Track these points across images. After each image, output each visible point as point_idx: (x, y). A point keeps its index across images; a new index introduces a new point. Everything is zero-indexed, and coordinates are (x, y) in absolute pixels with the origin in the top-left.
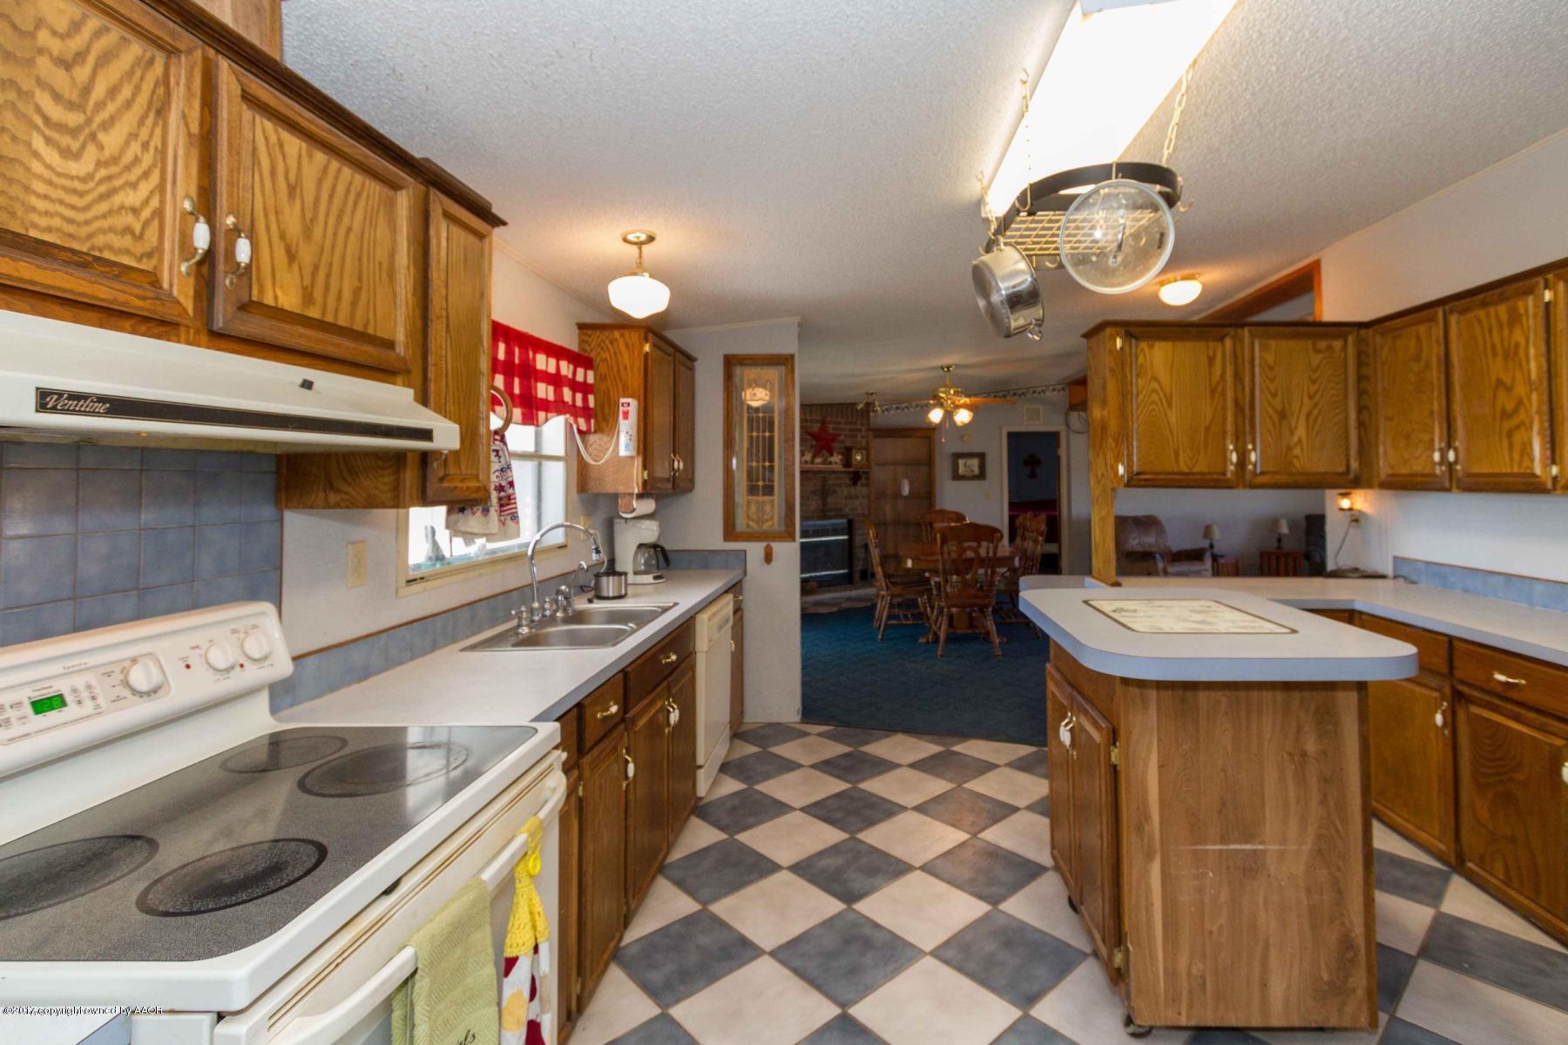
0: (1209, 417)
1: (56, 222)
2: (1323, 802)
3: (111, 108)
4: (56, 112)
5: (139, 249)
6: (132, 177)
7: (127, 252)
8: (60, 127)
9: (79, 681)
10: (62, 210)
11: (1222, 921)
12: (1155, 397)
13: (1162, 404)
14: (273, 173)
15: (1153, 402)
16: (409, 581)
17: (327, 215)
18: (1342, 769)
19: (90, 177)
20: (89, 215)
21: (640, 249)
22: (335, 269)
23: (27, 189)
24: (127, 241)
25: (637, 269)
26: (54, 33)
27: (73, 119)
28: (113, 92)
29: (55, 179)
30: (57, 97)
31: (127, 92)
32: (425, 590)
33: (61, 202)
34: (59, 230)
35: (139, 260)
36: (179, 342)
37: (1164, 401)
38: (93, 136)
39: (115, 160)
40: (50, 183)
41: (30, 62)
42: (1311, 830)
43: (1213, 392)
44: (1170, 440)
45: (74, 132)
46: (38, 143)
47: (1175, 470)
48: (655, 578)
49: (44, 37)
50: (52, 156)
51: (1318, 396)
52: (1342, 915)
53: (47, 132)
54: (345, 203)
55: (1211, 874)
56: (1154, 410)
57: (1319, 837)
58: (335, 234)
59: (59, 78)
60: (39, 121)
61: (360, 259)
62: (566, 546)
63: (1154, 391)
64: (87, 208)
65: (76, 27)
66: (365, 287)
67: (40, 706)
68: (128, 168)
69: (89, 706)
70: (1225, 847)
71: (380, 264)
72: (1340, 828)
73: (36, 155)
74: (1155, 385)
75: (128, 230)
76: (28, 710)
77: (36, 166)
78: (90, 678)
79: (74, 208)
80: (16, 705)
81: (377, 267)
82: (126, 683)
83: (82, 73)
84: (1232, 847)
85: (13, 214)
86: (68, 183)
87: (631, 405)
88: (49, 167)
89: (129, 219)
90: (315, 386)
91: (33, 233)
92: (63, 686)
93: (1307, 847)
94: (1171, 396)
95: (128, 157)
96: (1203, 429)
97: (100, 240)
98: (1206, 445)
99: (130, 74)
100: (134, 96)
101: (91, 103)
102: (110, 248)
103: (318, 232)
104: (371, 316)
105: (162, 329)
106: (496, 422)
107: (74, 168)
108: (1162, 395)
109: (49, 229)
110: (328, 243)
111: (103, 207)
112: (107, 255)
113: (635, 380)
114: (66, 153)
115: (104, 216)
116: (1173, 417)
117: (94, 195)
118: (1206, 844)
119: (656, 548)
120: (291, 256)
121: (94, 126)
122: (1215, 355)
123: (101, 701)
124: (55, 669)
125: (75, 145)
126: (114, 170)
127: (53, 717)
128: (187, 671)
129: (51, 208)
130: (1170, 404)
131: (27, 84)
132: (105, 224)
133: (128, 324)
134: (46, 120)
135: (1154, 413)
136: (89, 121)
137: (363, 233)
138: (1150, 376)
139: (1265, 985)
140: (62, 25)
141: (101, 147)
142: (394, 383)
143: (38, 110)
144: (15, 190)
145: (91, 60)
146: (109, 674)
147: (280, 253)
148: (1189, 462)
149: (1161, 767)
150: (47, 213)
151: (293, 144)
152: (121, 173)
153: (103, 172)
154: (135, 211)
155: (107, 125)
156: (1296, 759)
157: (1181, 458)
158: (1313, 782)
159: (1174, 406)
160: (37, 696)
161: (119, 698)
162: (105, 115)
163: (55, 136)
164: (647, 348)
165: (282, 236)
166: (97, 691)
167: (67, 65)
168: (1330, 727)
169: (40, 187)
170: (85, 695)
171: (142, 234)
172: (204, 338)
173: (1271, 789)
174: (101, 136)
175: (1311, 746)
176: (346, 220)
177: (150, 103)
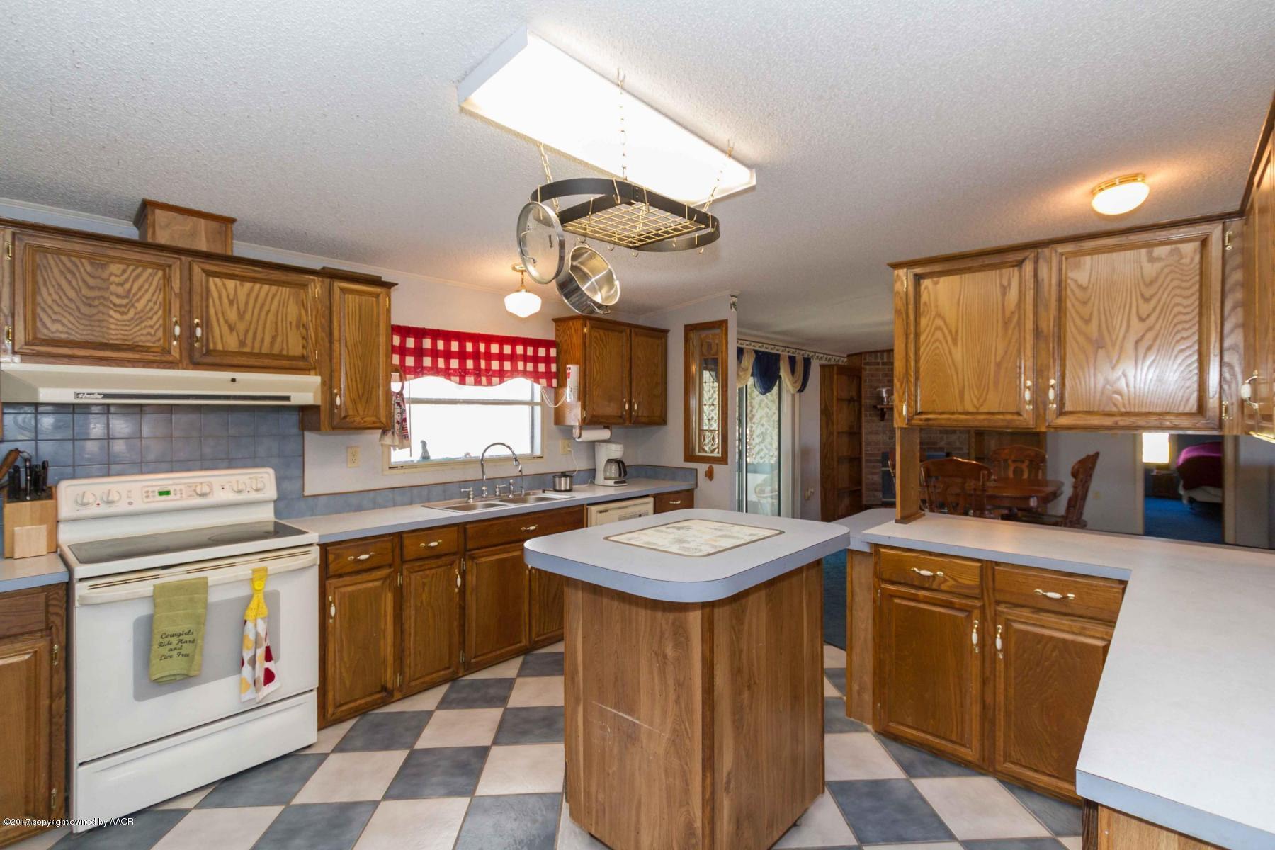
0: (1000, 352)
1: (120, 336)
2: (677, 701)
3: (140, 294)
4: (118, 301)
5: (154, 339)
6: (150, 315)
7: (149, 341)
8: (120, 306)
9: (178, 488)
10: (122, 332)
11: (614, 769)
12: (939, 335)
13: (947, 342)
14: (220, 298)
15: (937, 340)
16: (390, 468)
17: (254, 307)
18: (691, 679)
19: (132, 319)
20: (132, 332)
21: (522, 274)
22: (260, 329)
23: (109, 328)
24: (149, 337)
25: (521, 286)
26: (116, 276)
27: (125, 301)
28: (140, 289)
29: (119, 323)
30: (118, 296)
31: (146, 286)
32: (404, 473)
33: (122, 330)
34: (120, 339)
35: (154, 343)
36: (178, 369)
37: (949, 339)
38: (133, 305)
39: (142, 311)
40: (116, 324)
41: (108, 288)
42: (670, 720)
43: (1006, 324)
44: (955, 377)
45: (125, 306)
46: (112, 313)
47: (960, 410)
48: (615, 483)
49: (113, 279)
50: (117, 316)
51: (1153, 318)
52: (688, 803)
53: (115, 309)
54: (265, 300)
55: (609, 730)
56: (938, 348)
57: (674, 730)
58: (259, 315)
59: (120, 290)
60: (112, 306)
61: (276, 323)
62: (542, 457)
63: (939, 328)
64: (130, 330)
65: (124, 271)
66: (280, 333)
67: (161, 493)
68: (148, 312)
69: (178, 496)
70: (617, 713)
71: (291, 323)
72: (688, 728)
73: (111, 317)
74: (939, 322)
75: (149, 334)
76: (157, 494)
77: (111, 320)
78: (182, 487)
79: (126, 331)
80: (153, 492)
81: (288, 325)
82: (195, 491)
83: (127, 286)
84: (621, 714)
85: (104, 337)
86: (124, 323)
87: (573, 371)
88: (116, 320)
89: (149, 330)
90: (237, 380)
91: (111, 342)
92: (171, 489)
93: (667, 735)
94: (957, 332)
95: (148, 308)
96: (993, 366)
97: (138, 339)
98: (996, 383)
99: (147, 280)
100: (149, 287)
101: (132, 295)
102: (141, 341)
103: (248, 316)
104: (285, 346)
105: (171, 365)
106: (395, 387)
107: (125, 317)
108: (946, 331)
109: (117, 339)
110: (255, 320)
111: (138, 328)
112: (140, 344)
113: (578, 353)
114: (122, 313)
115: (138, 331)
116: (958, 355)
117: (134, 325)
118: (607, 706)
119: (619, 462)
120: (232, 329)
121: (133, 302)
122: (1009, 285)
123: (184, 496)
124: (170, 482)
125: (125, 310)
126: (142, 314)
127: (164, 497)
128: (222, 490)
129: (117, 332)
130: (955, 340)
131: (106, 295)
132: (139, 333)
133: (155, 365)
134: (115, 305)
135: (937, 351)
136: (131, 301)
137: (278, 312)
138: (933, 313)
139: (638, 833)
140: (119, 272)
141: (136, 308)
142: (309, 375)
143: (111, 302)
144: (104, 330)
145: (131, 280)
146: (190, 487)
147: (225, 329)
148: (975, 401)
149: (584, 637)
150: (116, 334)
151: (231, 284)
152: (145, 315)
153: (137, 316)
154: (151, 327)
155: (138, 300)
156: (660, 659)
157: (967, 397)
158: (671, 682)
159: (959, 343)
160: (162, 490)
161: (190, 496)
162: (138, 297)
163: (118, 309)
164: (586, 330)
165: (226, 321)
166: (184, 492)
167: (121, 285)
168: (683, 639)
169: (113, 327)
170: (179, 492)
171: (155, 334)
172: (191, 366)
173: (644, 677)
174: (136, 305)
175: (669, 650)
176: (266, 308)
177: (157, 287)
